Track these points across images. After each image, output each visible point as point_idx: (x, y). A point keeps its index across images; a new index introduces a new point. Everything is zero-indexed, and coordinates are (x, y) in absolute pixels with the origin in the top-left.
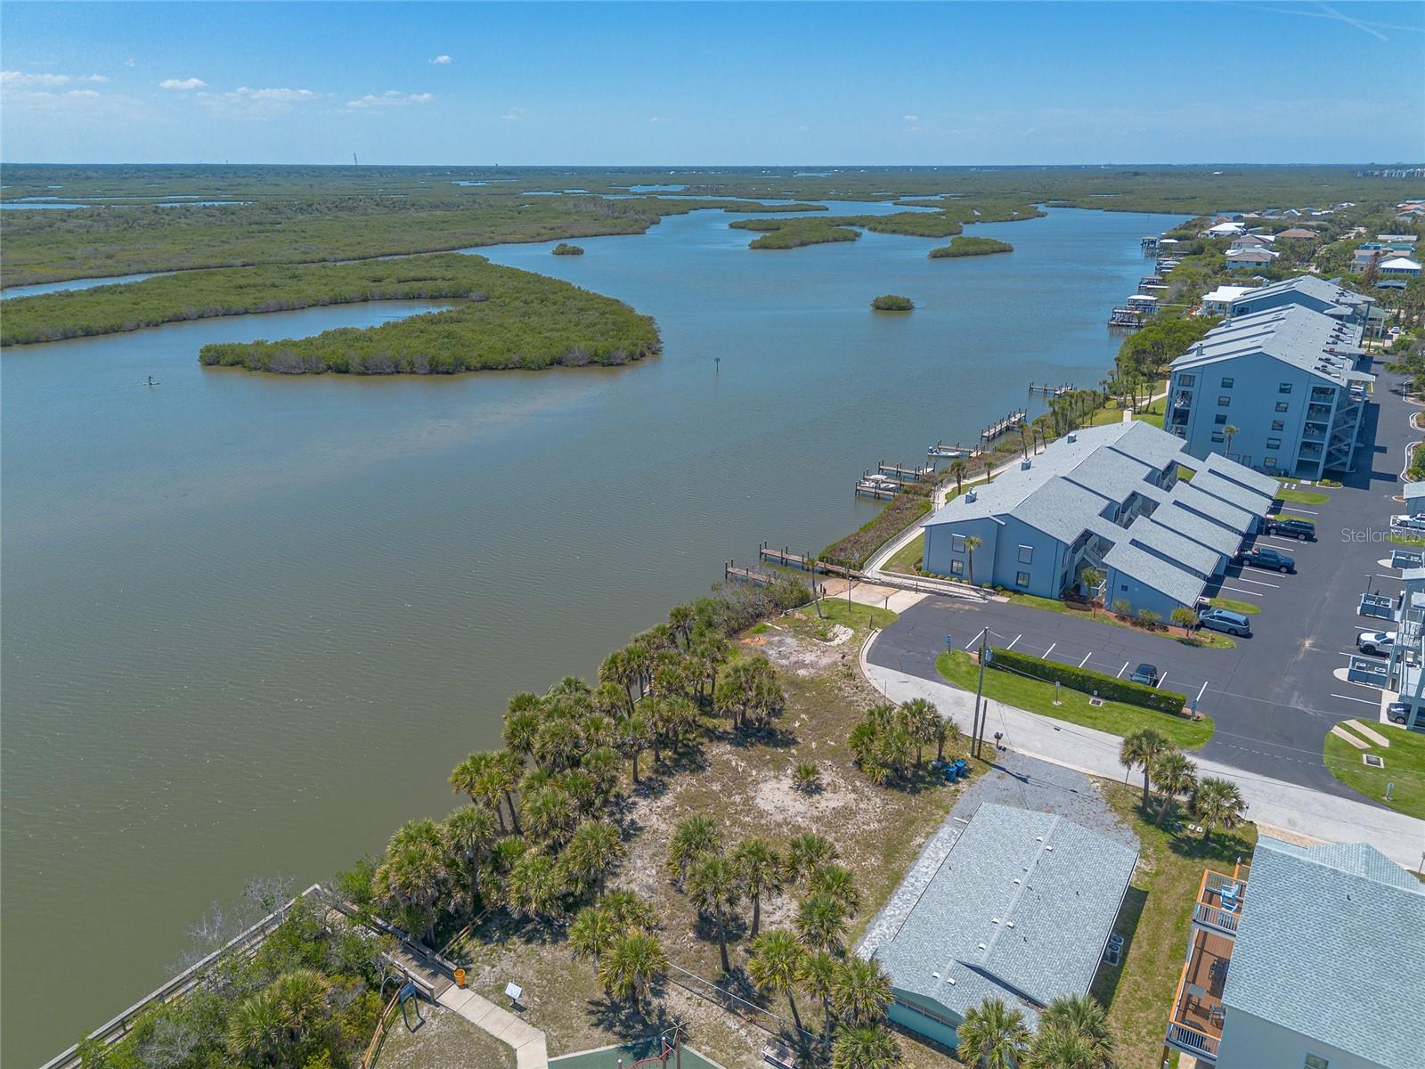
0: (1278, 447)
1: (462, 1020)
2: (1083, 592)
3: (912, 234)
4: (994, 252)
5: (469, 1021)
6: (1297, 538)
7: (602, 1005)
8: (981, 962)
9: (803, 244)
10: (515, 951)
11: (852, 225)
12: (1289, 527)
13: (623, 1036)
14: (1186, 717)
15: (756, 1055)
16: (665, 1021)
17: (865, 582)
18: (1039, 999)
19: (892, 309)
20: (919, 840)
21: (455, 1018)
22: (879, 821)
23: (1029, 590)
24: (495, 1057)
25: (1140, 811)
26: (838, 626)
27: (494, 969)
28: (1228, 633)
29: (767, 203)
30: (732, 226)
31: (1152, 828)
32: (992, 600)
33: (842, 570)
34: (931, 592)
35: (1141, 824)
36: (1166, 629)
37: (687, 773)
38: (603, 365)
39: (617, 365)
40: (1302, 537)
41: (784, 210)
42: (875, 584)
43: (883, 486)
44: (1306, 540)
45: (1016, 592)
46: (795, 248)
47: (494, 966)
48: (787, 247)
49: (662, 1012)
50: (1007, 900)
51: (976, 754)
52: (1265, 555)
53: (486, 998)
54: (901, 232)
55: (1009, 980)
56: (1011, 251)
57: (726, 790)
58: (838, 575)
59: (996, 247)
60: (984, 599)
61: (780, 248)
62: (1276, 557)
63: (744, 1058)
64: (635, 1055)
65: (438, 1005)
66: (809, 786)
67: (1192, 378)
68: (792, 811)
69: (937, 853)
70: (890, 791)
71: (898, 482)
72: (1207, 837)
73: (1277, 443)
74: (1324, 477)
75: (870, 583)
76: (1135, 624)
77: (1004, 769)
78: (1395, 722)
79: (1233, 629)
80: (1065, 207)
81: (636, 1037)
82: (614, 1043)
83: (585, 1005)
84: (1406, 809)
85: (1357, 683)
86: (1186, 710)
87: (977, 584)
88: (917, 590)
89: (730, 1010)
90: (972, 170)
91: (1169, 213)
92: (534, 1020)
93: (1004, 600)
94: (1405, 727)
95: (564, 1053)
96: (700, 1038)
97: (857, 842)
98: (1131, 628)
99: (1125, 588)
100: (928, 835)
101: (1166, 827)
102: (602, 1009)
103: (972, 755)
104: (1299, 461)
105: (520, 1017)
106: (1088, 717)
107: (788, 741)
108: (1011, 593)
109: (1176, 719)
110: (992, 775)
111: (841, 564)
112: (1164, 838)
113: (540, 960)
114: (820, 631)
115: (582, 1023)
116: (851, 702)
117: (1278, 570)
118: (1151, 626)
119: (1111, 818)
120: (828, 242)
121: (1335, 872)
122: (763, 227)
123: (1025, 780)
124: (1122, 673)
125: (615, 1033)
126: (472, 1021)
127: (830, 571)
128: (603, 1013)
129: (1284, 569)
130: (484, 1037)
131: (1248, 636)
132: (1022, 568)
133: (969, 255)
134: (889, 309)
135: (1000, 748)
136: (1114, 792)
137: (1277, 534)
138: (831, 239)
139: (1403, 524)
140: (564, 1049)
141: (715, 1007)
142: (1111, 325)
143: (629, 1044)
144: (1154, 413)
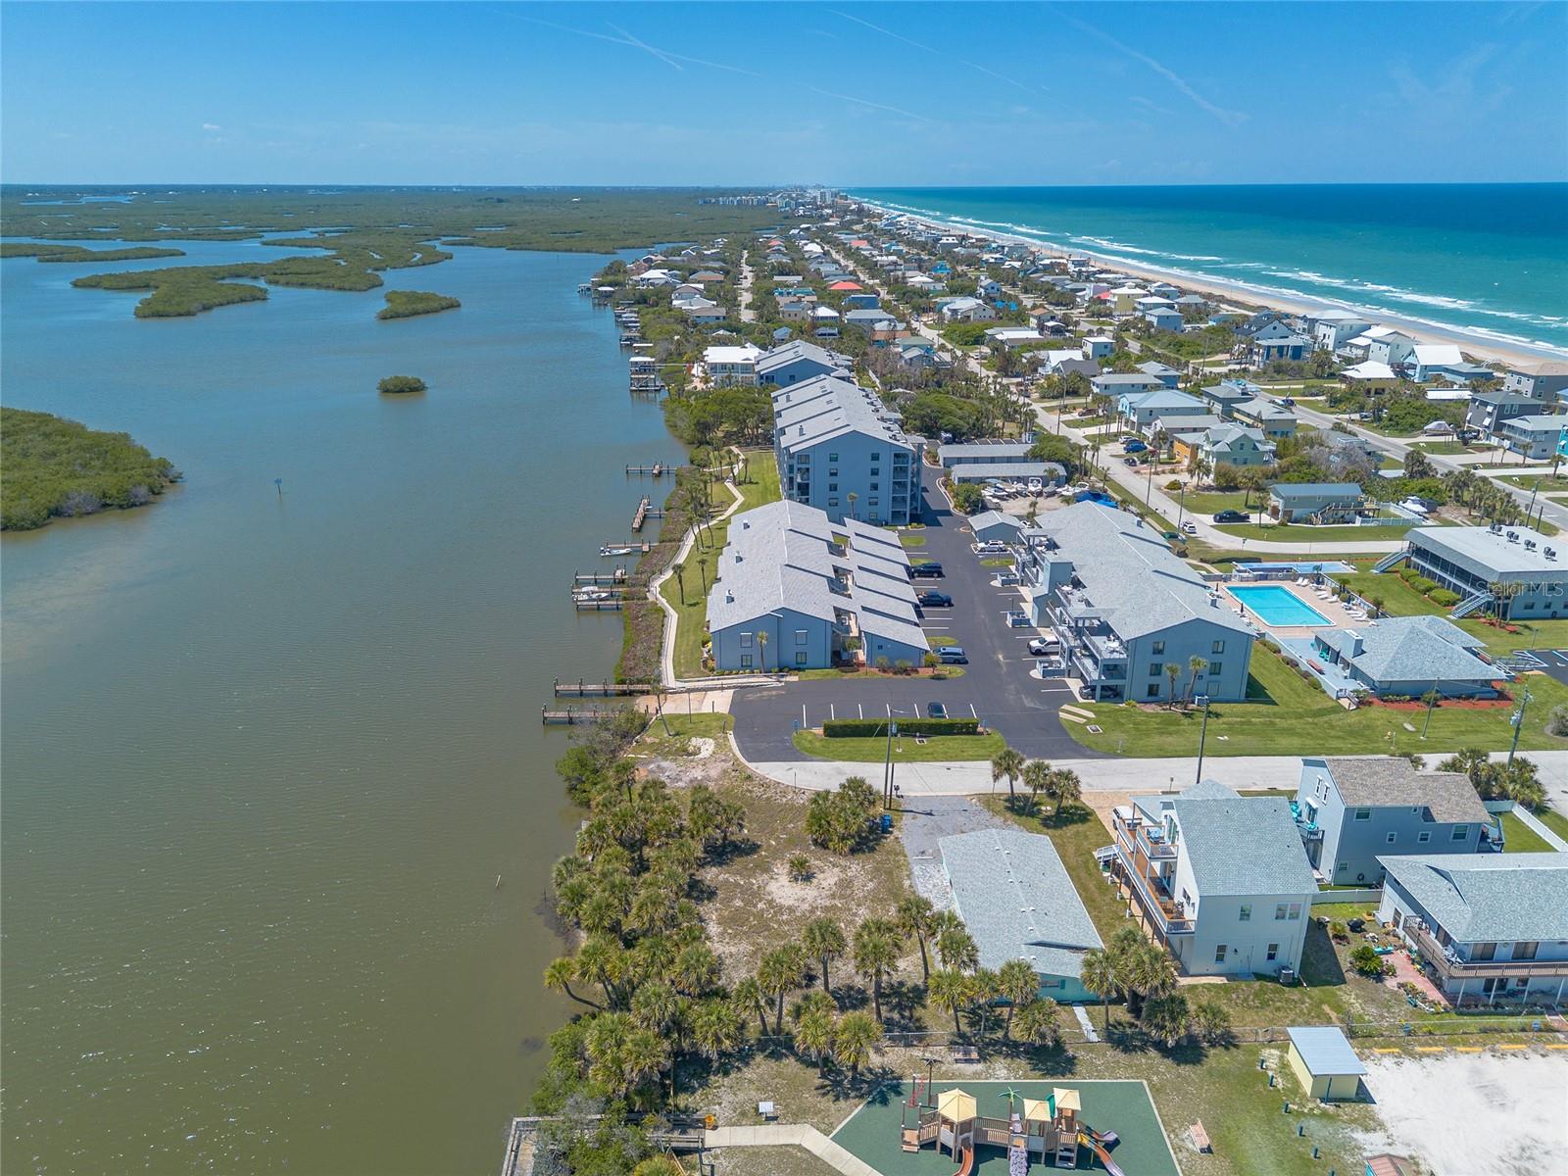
0: (876, 504)
1: (742, 1149)
2: (845, 657)
3: (328, 287)
4: (443, 309)
5: (747, 1147)
6: (932, 577)
7: (826, 1086)
8: (1040, 938)
9: (206, 308)
10: (723, 1085)
11: (238, 276)
12: (926, 570)
13: (861, 1097)
14: (982, 734)
15: (949, 1063)
16: (876, 1073)
17: (671, 693)
18: (1080, 945)
19: (403, 391)
20: (907, 883)
21: (731, 1151)
22: (871, 880)
23: (809, 664)
24: (791, 1156)
25: (1011, 809)
26: (693, 739)
27: (723, 1105)
28: (954, 663)
29: (93, 246)
30: (75, 285)
31: (1024, 817)
32: (786, 682)
33: (646, 687)
34: (735, 687)
35: (1017, 817)
36: (917, 672)
37: (706, 902)
38: (121, 507)
39: (141, 504)
40: (936, 575)
41: (124, 256)
42: (682, 692)
43: (594, 596)
44: (938, 577)
45: (799, 669)
46: (199, 314)
47: (720, 1104)
48: (189, 314)
49: (870, 1070)
50: (1017, 895)
51: (887, 806)
52: (932, 596)
53: (741, 1125)
54: (312, 286)
55: (1059, 941)
56: (459, 306)
57: (747, 903)
58: (643, 692)
59: (444, 304)
60: (781, 682)
61: (180, 315)
62: (938, 596)
63: (944, 1068)
64: (881, 1102)
65: (709, 1149)
66: (803, 873)
67: (807, 456)
68: (810, 899)
69: (926, 887)
70: (857, 856)
71: (609, 590)
72: (1058, 812)
73: (875, 500)
74: (911, 522)
75: (676, 693)
76: (895, 673)
77: (912, 811)
78: (1087, 699)
79: (957, 660)
80: (463, 244)
81: (870, 1093)
82: (859, 1104)
83: (815, 1092)
84: (1133, 755)
85: (1048, 678)
86: (980, 729)
87: (767, 672)
88: (722, 689)
89: (908, 1045)
90: (311, 192)
91: (571, 251)
92: (791, 1120)
93: (795, 679)
94: (1094, 701)
95: (834, 1129)
96: (907, 1072)
97: (872, 901)
98: (895, 677)
99: (880, 647)
100: (909, 877)
101: (1032, 815)
102: (829, 1088)
103: (885, 809)
104: (893, 512)
105: (779, 1124)
106: (928, 754)
107: (754, 848)
108: (796, 672)
109: (977, 737)
110: (907, 818)
111: (640, 682)
112: (1036, 822)
113: (750, 1081)
114: (678, 748)
115: (826, 1103)
116: (768, 799)
117: (943, 606)
118: (906, 671)
119: (998, 820)
120: (233, 303)
121: (1215, 800)
122: (126, 284)
123: (931, 814)
124: (919, 715)
125: (854, 1098)
126: (749, 1144)
127: (634, 691)
128: (832, 1090)
129: (946, 604)
130: (770, 1149)
131: (967, 662)
132: (800, 649)
133: (419, 314)
134: (401, 391)
135: (898, 797)
136: (987, 800)
137: (919, 576)
138: (237, 299)
139: (983, 550)
140: (832, 1126)
141: (896, 1049)
142: (632, 391)
143: (870, 1099)
144: (751, 483)
